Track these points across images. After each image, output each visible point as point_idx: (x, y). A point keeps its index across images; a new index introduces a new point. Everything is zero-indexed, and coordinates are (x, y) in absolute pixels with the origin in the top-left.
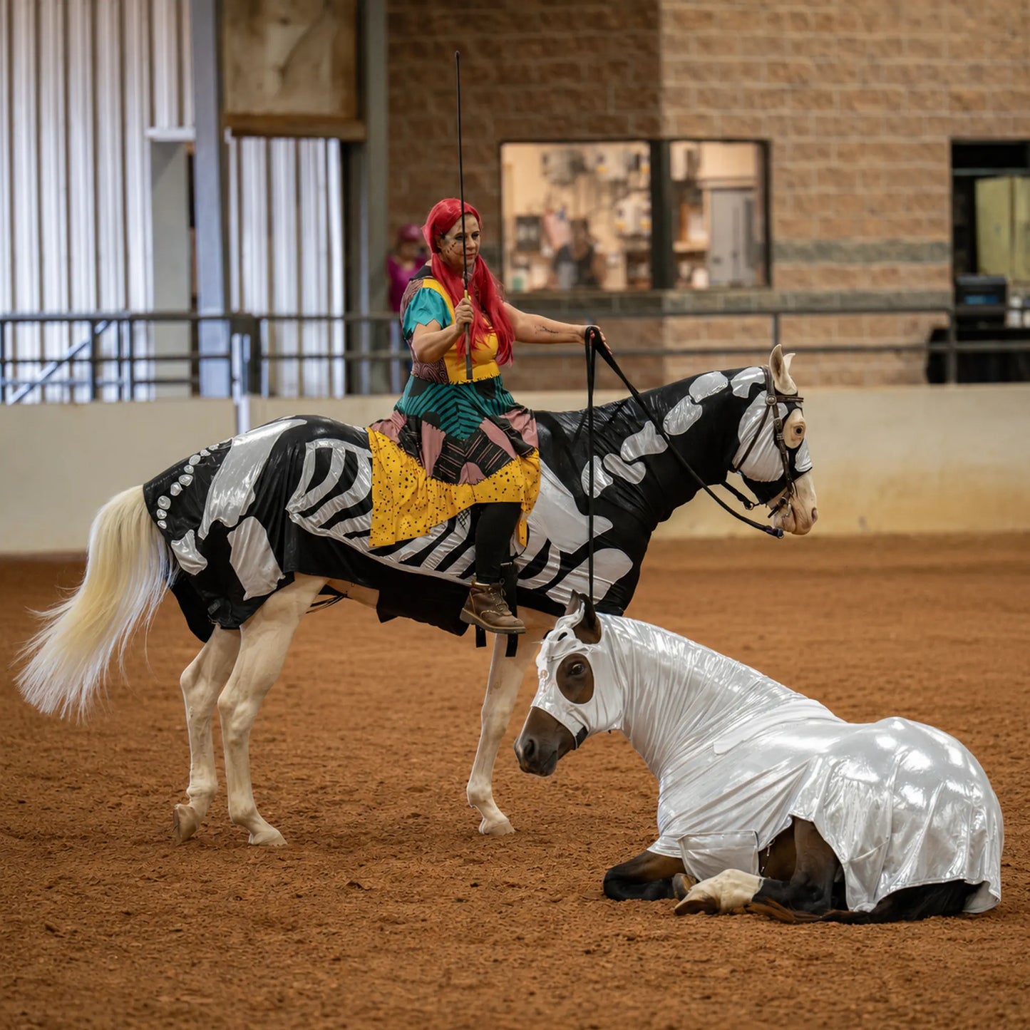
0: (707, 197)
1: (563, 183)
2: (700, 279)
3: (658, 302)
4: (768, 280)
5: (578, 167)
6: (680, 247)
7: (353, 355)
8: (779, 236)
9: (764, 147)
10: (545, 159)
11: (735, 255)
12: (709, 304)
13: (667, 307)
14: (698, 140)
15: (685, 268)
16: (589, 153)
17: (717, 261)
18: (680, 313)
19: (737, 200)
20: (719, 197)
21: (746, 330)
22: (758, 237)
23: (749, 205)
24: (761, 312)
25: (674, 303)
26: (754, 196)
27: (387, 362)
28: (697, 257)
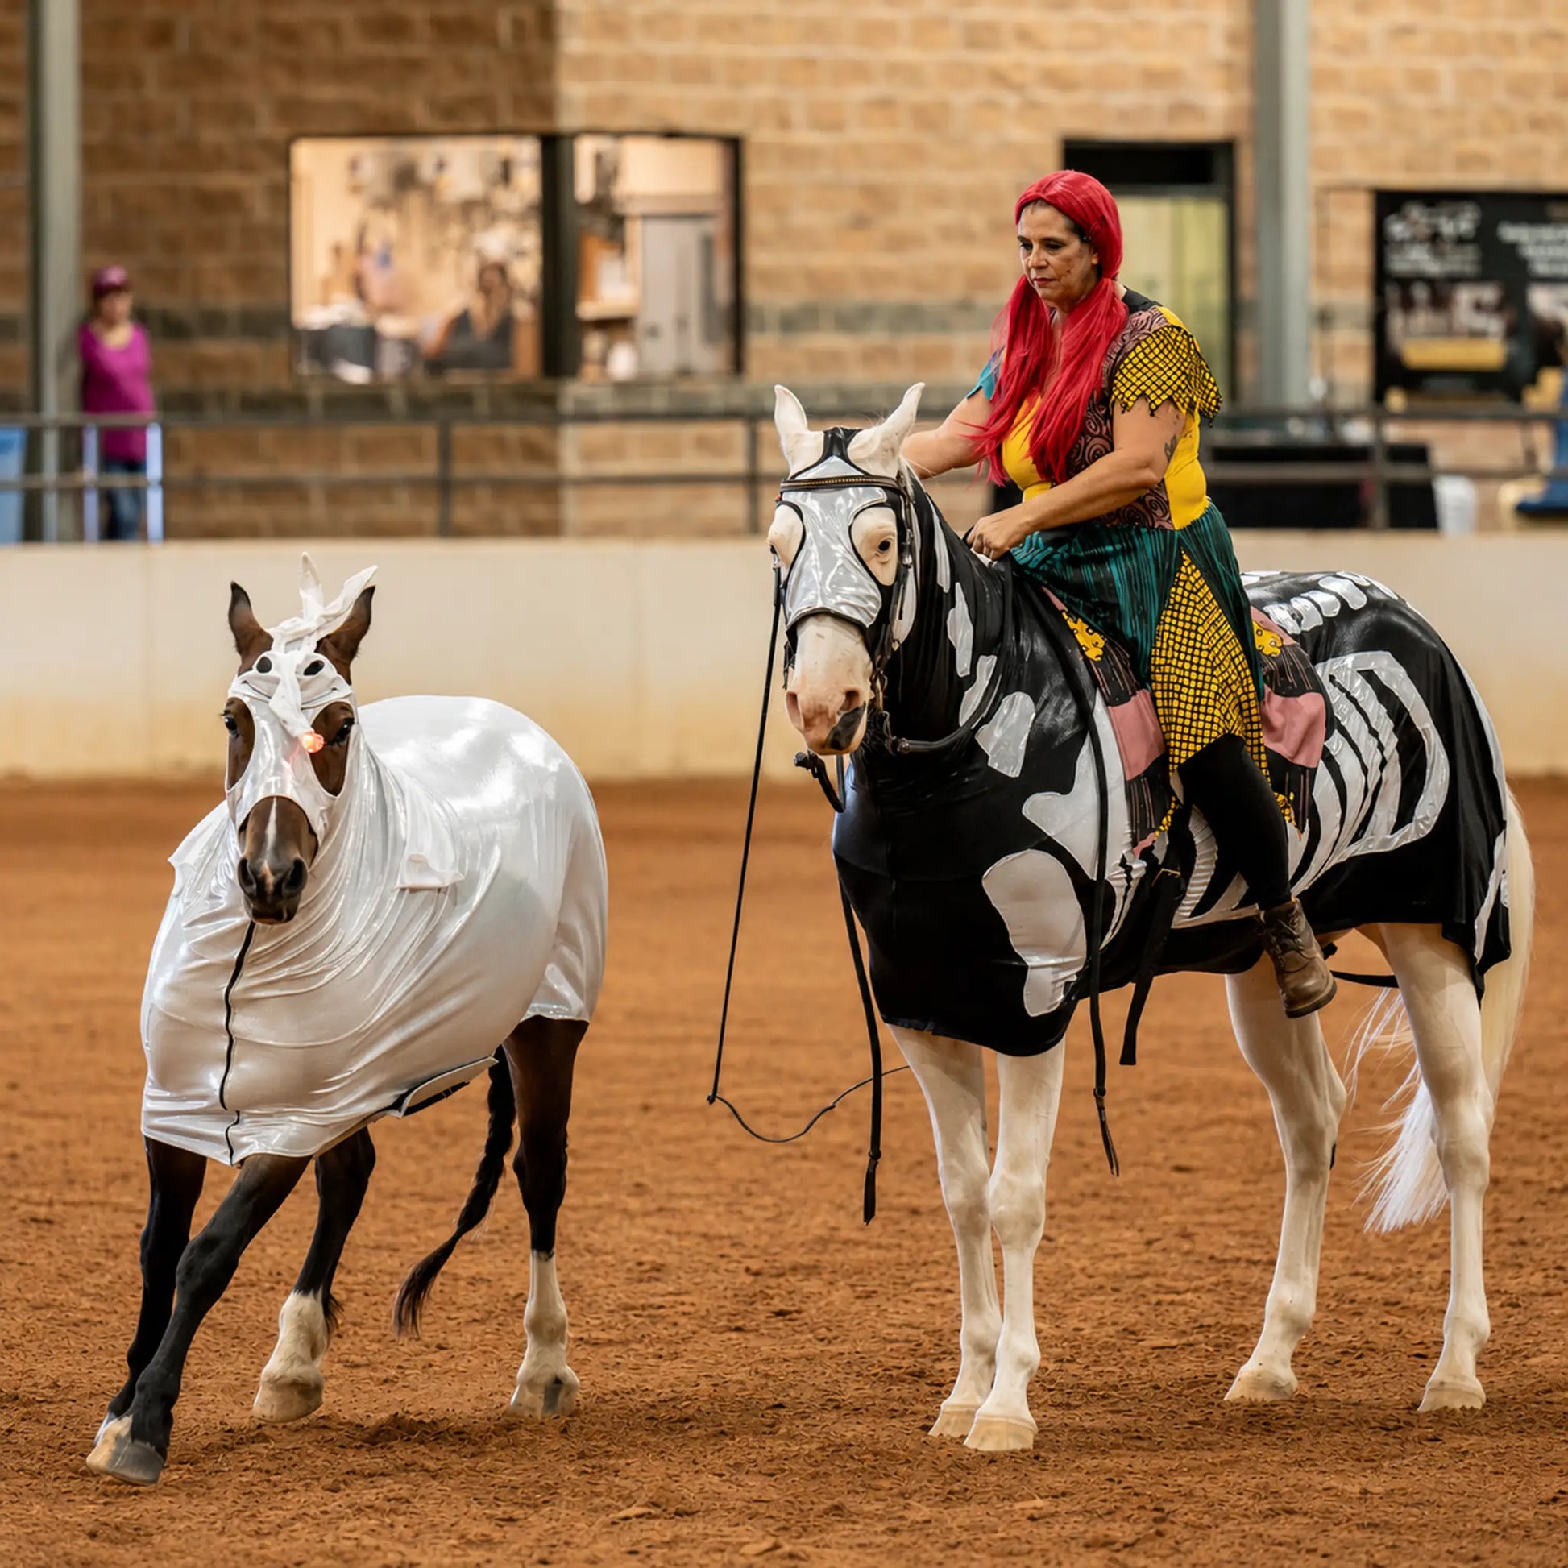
0: (635, 231)
1: (382, 205)
2: (623, 362)
3: (551, 400)
4: (738, 364)
5: (405, 178)
6: (588, 309)
7: (34, 482)
8: (757, 294)
9: (734, 147)
10: (354, 165)
11: (682, 324)
12: (637, 403)
13: (567, 405)
14: (619, 135)
15: (594, 344)
16: (425, 154)
17: (653, 332)
18: (588, 416)
19: (688, 235)
20: (656, 230)
21: (702, 444)
22: (723, 293)
23: (707, 244)
24: (729, 415)
25: (578, 401)
26: (718, 228)
27: (78, 493)
28: (616, 326)
